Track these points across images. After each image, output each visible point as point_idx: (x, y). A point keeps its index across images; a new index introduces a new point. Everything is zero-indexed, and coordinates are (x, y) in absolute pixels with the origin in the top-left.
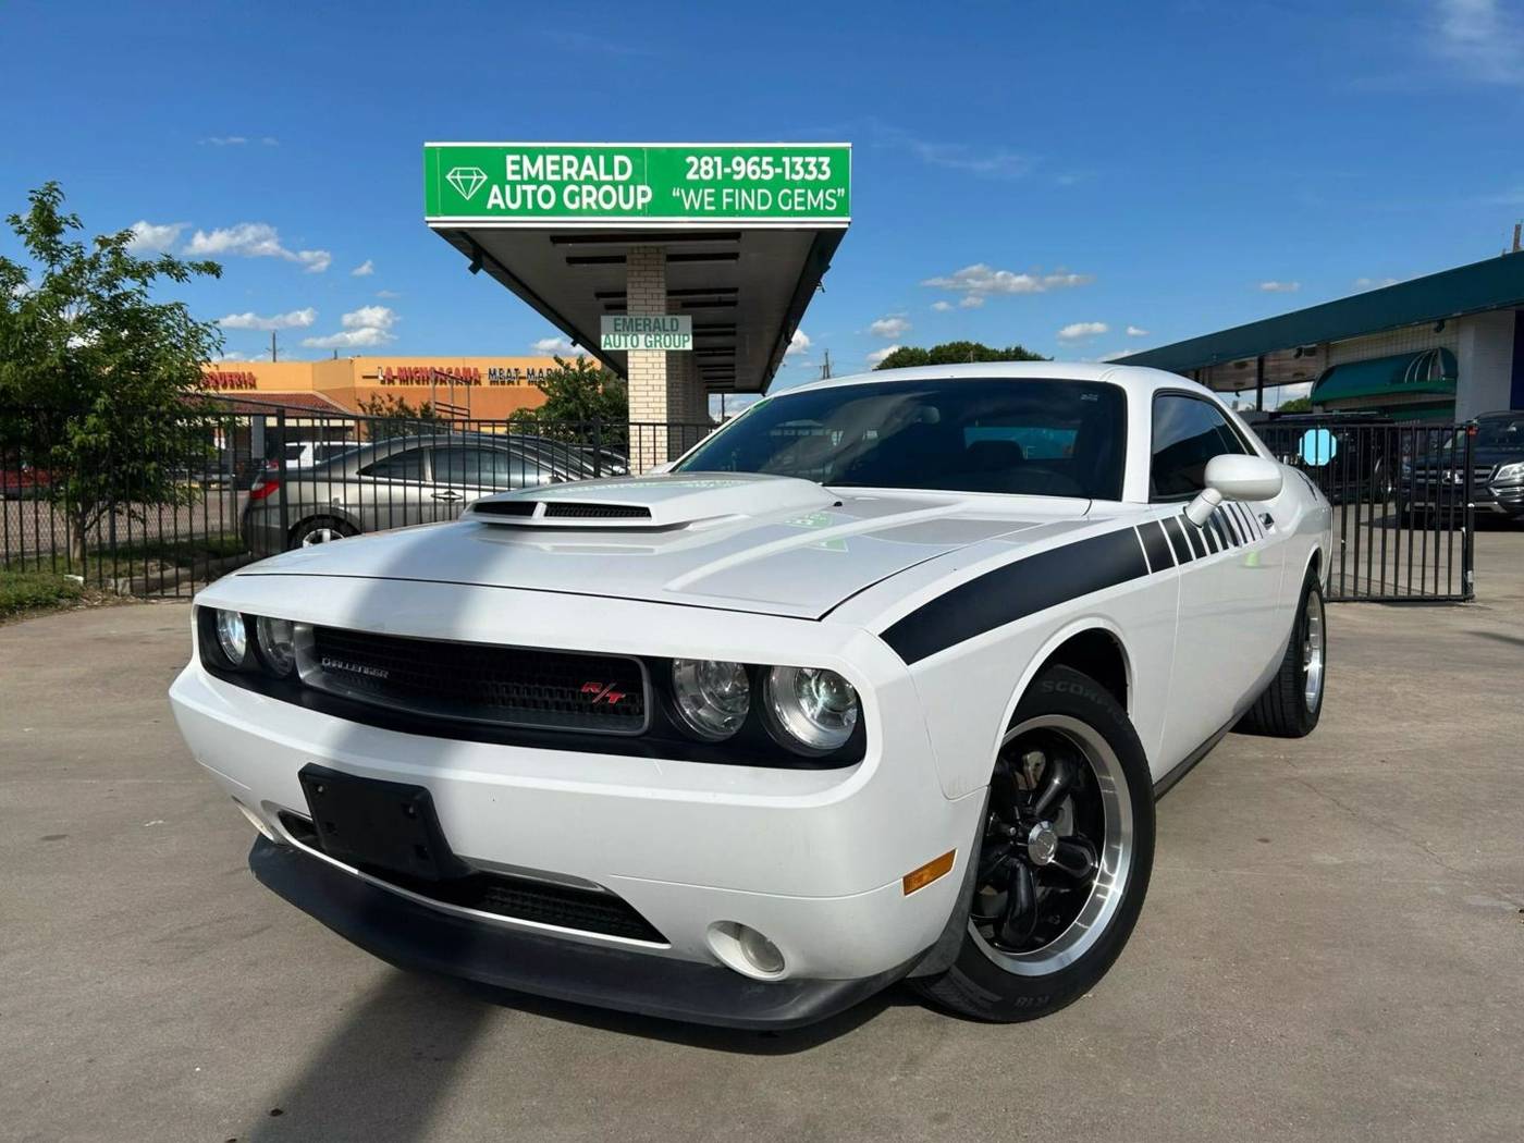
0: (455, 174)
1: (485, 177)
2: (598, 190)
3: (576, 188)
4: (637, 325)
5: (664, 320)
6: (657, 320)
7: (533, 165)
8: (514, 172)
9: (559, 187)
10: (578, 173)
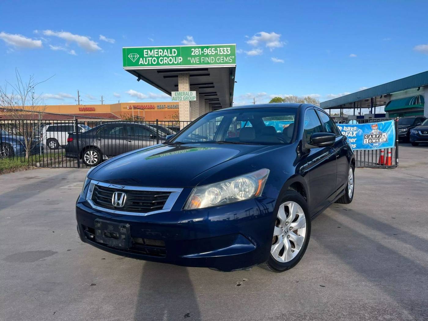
0: (130, 55)
1: (138, 56)
2: (168, 59)
3: (162, 58)
4: (181, 94)
5: (188, 93)
6: (186, 93)
7: (151, 52)
8: (146, 54)
9: (158, 58)
10: (163, 54)
